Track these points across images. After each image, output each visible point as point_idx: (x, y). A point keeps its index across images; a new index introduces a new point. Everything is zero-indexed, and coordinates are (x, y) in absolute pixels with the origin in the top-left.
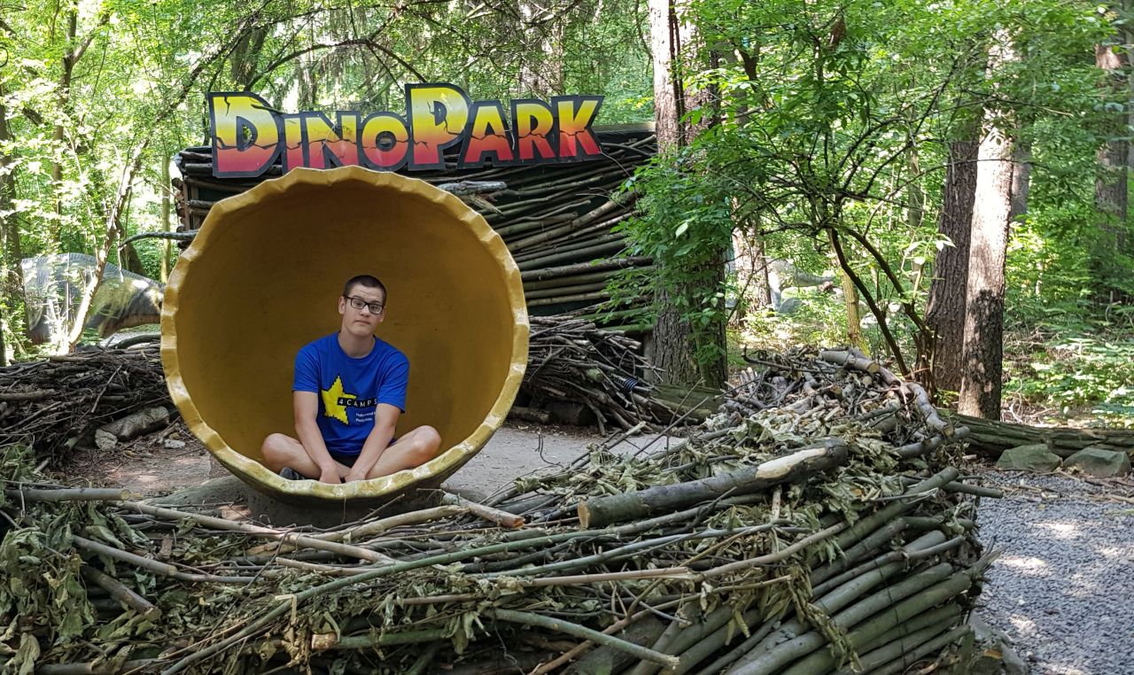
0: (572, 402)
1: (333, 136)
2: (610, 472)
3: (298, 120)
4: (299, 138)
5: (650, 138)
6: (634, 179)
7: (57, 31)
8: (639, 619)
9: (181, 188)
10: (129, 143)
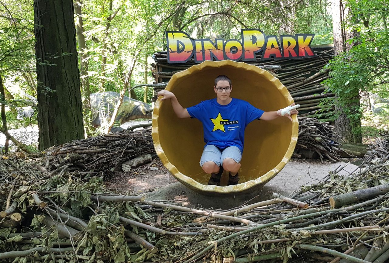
0: (310, 150)
1: (214, 48)
2: (340, 183)
3: (200, 42)
4: (201, 49)
5: (331, 50)
6: (329, 64)
7: (105, 8)
8: (358, 247)
9: (155, 67)
10: (135, 50)
